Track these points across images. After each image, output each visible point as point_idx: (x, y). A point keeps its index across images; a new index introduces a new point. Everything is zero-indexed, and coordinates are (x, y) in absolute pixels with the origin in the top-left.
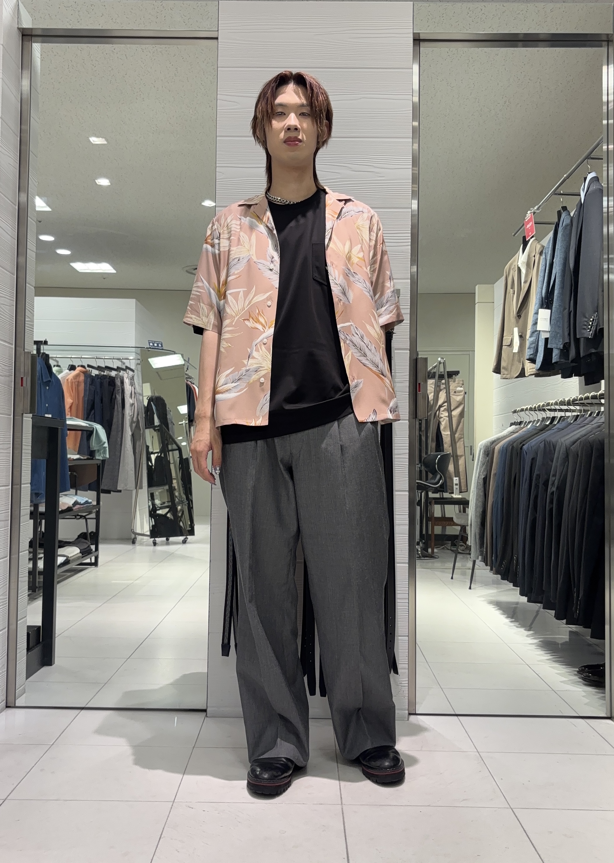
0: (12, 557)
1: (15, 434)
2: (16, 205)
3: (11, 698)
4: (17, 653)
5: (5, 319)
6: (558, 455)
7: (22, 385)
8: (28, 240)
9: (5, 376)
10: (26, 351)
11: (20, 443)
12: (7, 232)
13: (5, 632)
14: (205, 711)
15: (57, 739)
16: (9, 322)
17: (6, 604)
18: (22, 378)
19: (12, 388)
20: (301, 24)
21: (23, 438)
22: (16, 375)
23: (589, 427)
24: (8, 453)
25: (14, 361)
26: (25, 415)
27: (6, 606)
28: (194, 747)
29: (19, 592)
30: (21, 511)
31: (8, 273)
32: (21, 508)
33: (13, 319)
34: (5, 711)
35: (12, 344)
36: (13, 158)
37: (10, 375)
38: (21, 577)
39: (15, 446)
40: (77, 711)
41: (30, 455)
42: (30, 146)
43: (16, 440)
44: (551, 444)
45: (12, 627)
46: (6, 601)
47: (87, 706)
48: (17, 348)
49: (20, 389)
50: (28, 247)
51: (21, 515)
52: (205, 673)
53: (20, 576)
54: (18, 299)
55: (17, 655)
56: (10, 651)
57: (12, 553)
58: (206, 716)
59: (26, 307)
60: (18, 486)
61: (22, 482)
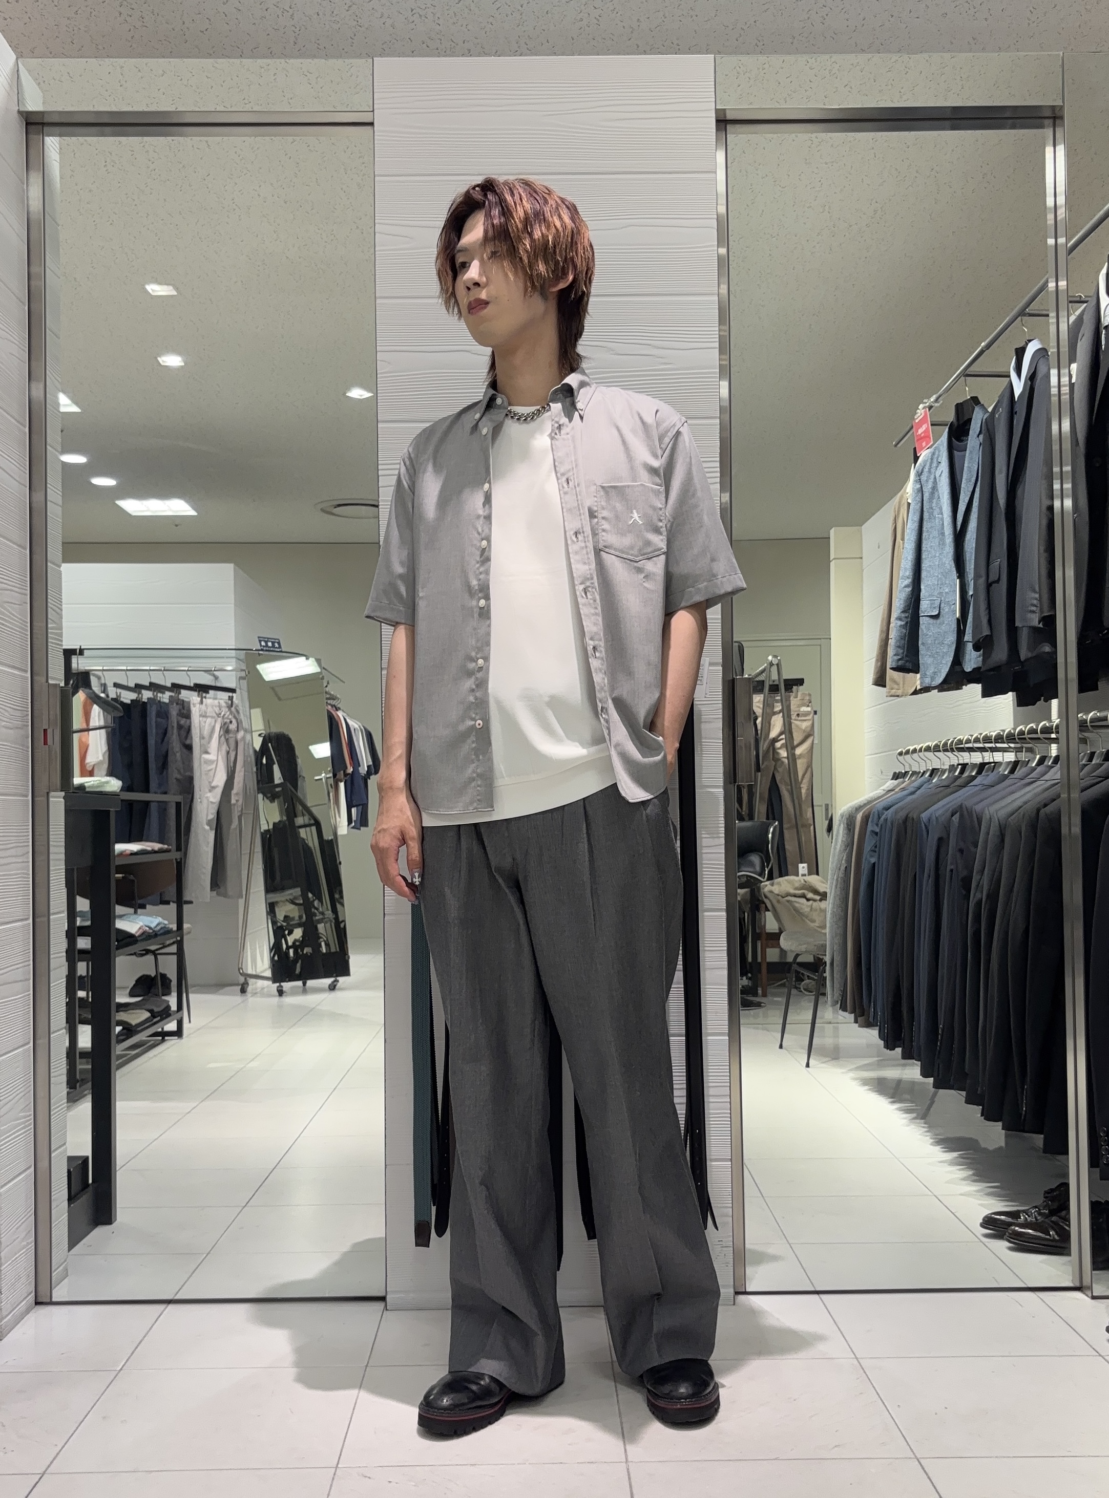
0: (38, 1042)
1: (36, 827)
2: (25, 427)
3: (43, 1288)
4: (53, 1208)
5: (12, 629)
6: (987, 837)
7: (45, 743)
8: (48, 485)
9: (17, 728)
10: (51, 682)
11: (46, 843)
12: (10, 475)
13: (31, 1174)
14: (383, 1299)
15: (128, 1360)
16: (20, 632)
17: (30, 1125)
18: (45, 731)
19: (28, 748)
20: (518, 97)
21: (51, 833)
22: (35, 725)
23: (1040, 785)
24: (23, 862)
25: (30, 701)
26: (52, 794)
27: (31, 1129)
28: (367, 1366)
29: (52, 1101)
30: (51, 961)
31: (14, 546)
32: (52, 956)
33: (27, 626)
34: (33, 1311)
35: (26, 671)
36: (17, 343)
37: (24, 725)
38: (55, 1077)
39: (37, 848)
40: (161, 1307)
41: (63, 862)
42: (47, 322)
43: (37, 837)
44: (975, 816)
45: (43, 1165)
46: (30, 1119)
47: (177, 1298)
48: (35, 678)
49: (42, 749)
50: (48, 498)
51: (51, 969)
52: (380, 1239)
53: (52, 1075)
54: (34, 592)
55: (53, 1212)
56: (39, 1206)
57: (38, 1036)
58: (386, 1308)
59: (49, 604)
60: (46, 919)
61: (51, 911)
